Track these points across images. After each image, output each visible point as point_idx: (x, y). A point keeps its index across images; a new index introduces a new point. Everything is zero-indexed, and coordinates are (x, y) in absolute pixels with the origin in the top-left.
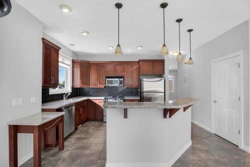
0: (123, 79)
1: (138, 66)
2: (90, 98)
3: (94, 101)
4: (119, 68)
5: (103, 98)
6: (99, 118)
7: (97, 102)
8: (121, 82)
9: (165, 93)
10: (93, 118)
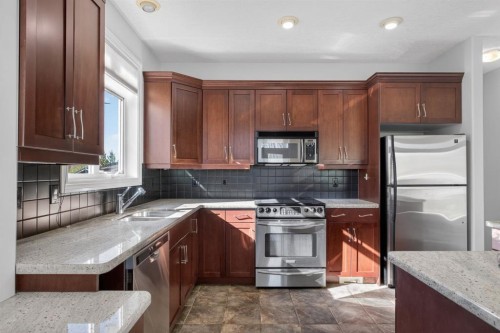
0: (315, 141)
1: (363, 97)
2: (208, 205)
3: (222, 215)
4: (301, 104)
5: (252, 204)
6: (241, 273)
7: (231, 219)
8: (310, 151)
9: (468, 185)
10: (218, 274)
